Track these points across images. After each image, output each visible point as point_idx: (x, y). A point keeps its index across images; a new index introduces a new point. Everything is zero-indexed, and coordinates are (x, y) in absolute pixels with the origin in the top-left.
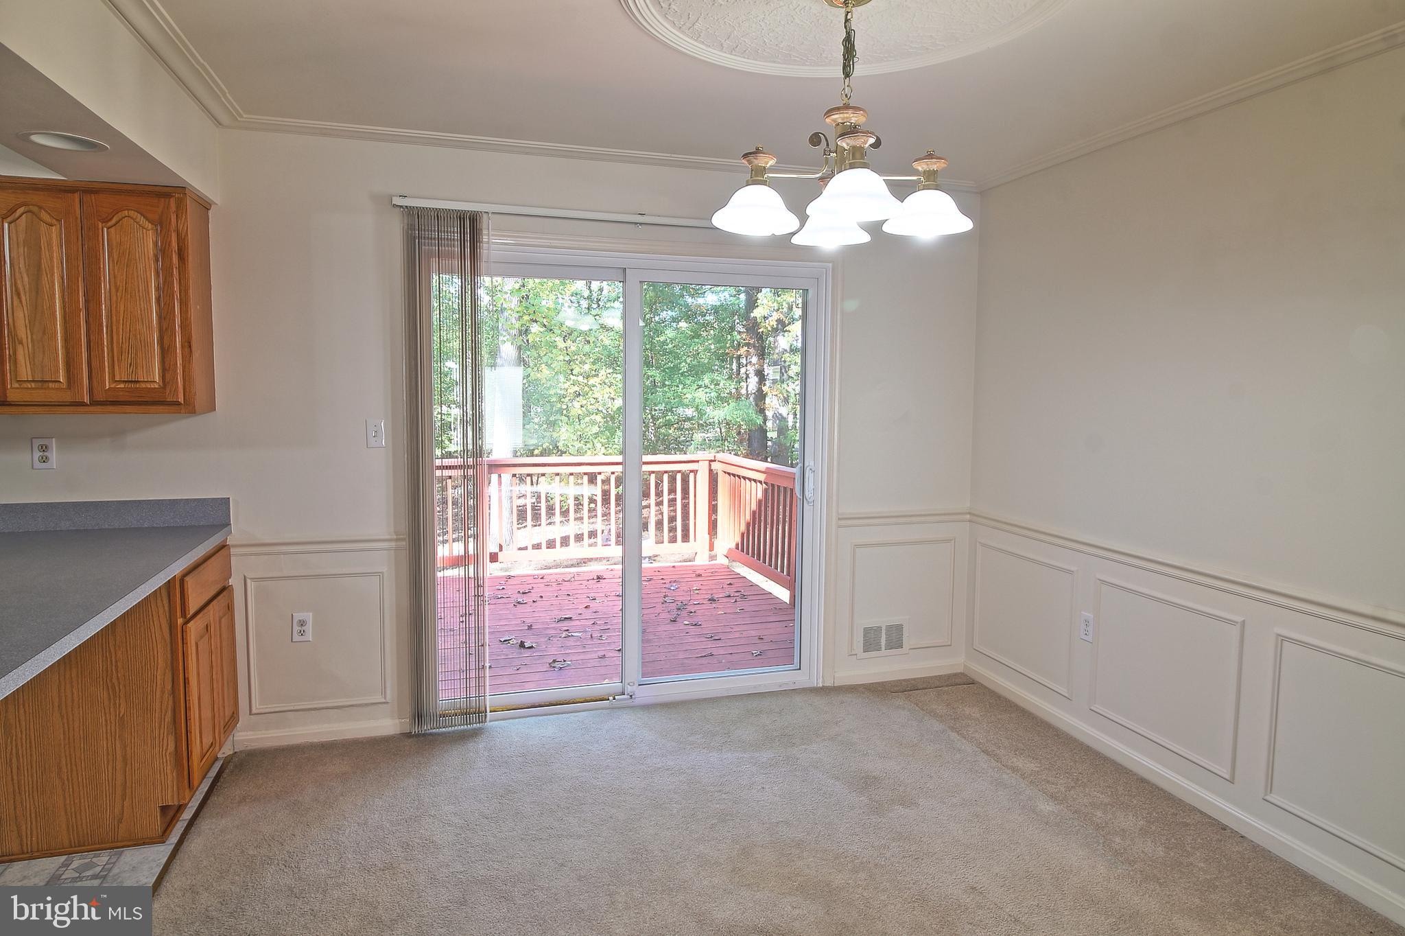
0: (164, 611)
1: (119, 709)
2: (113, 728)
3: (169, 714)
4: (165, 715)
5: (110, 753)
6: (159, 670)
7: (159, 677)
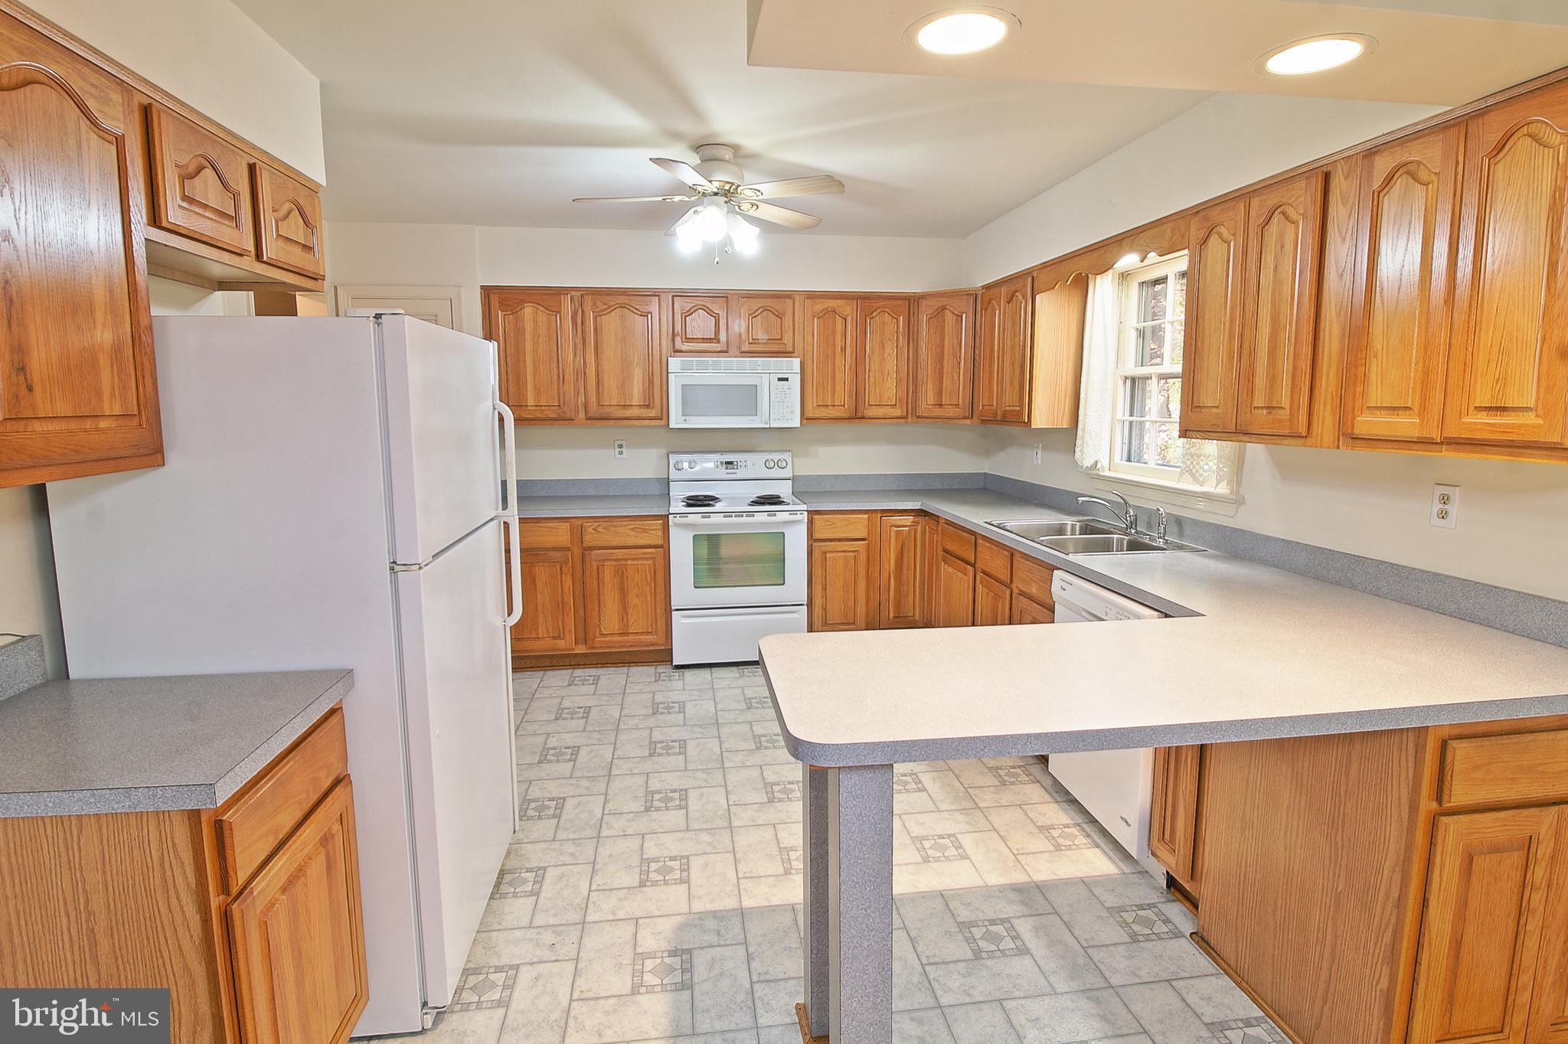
0: (1408, 777)
1: (1338, 881)
2: (1328, 901)
3: (1389, 933)
4: (1384, 931)
5: (1321, 930)
6: (1388, 862)
7: (1386, 872)
